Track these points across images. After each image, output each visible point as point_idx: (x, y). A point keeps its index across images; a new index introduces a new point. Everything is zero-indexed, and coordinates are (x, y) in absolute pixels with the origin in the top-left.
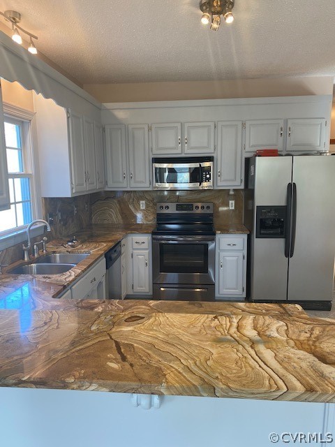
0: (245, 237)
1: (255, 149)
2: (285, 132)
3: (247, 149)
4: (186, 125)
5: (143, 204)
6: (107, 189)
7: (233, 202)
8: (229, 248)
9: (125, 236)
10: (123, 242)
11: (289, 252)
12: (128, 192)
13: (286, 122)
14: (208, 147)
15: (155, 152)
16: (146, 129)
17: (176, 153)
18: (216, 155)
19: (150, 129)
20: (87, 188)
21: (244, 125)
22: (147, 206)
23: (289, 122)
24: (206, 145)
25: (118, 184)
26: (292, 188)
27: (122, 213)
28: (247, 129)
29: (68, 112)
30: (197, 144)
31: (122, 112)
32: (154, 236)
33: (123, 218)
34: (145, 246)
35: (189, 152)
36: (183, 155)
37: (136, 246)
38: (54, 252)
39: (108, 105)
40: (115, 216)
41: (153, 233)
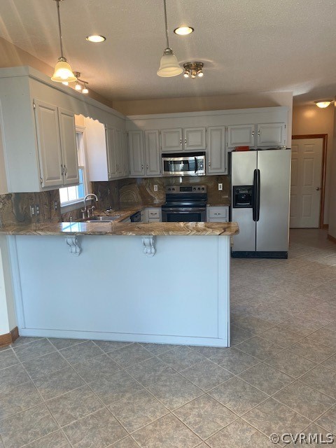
0: (228, 208)
1: (234, 146)
2: (256, 133)
3: (229, 146)
4: (186, 130)
5: (156, 188)
6: (130, 177)
7: (221, 184)
8: (216, 216)
9: (144, 209)
10: (142, 213)
11: (256, 217)
12: (145, 179)
13: (256, 126)
14: (201, 145)
15: (164, 149)
16: (157, 134)
17: (179, 149)
18: (208, 151)
19: (160, 133)
20: (117, 176)
21: (226, 129)
22: (159, 189)
23: (259, 126)
24: (200, 144)
25: (138, 172)
26: (257, 173)
27: (141, 194)
28: (229, 132)
29: (105, 126)
30: (194, 143)
31: (140, 121)
32: (164, 209)
33: (142, 198)
34: (158, 216)
35: (188, 149)
36: (184, 152)
37: (151, 216)
38: (99, 216)
39: (131, 117)
40: (135, 196)
41: (163, 207)
